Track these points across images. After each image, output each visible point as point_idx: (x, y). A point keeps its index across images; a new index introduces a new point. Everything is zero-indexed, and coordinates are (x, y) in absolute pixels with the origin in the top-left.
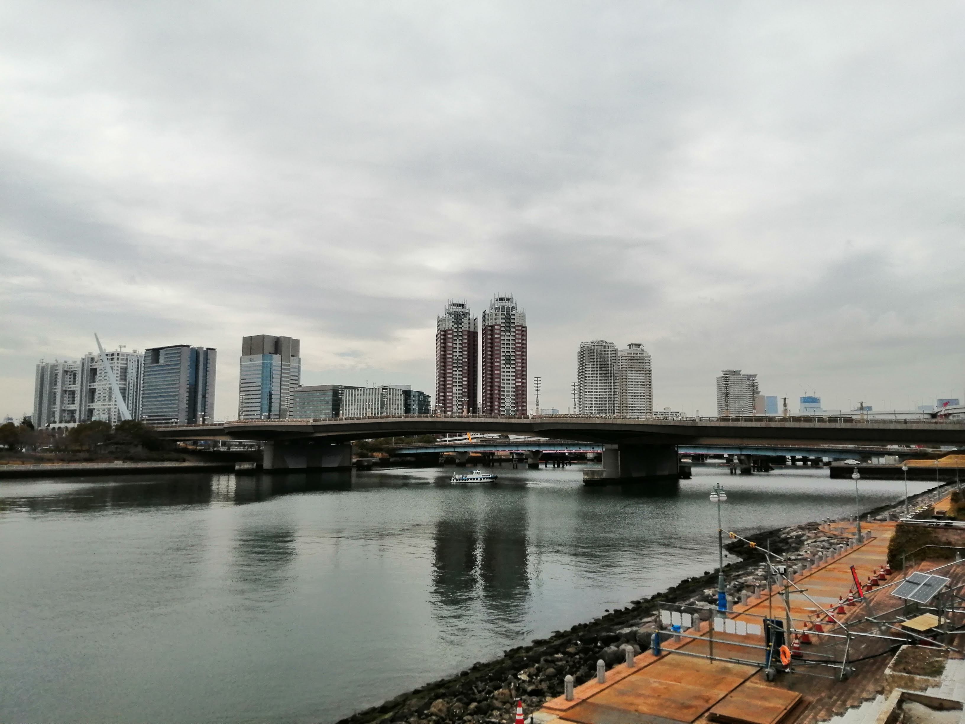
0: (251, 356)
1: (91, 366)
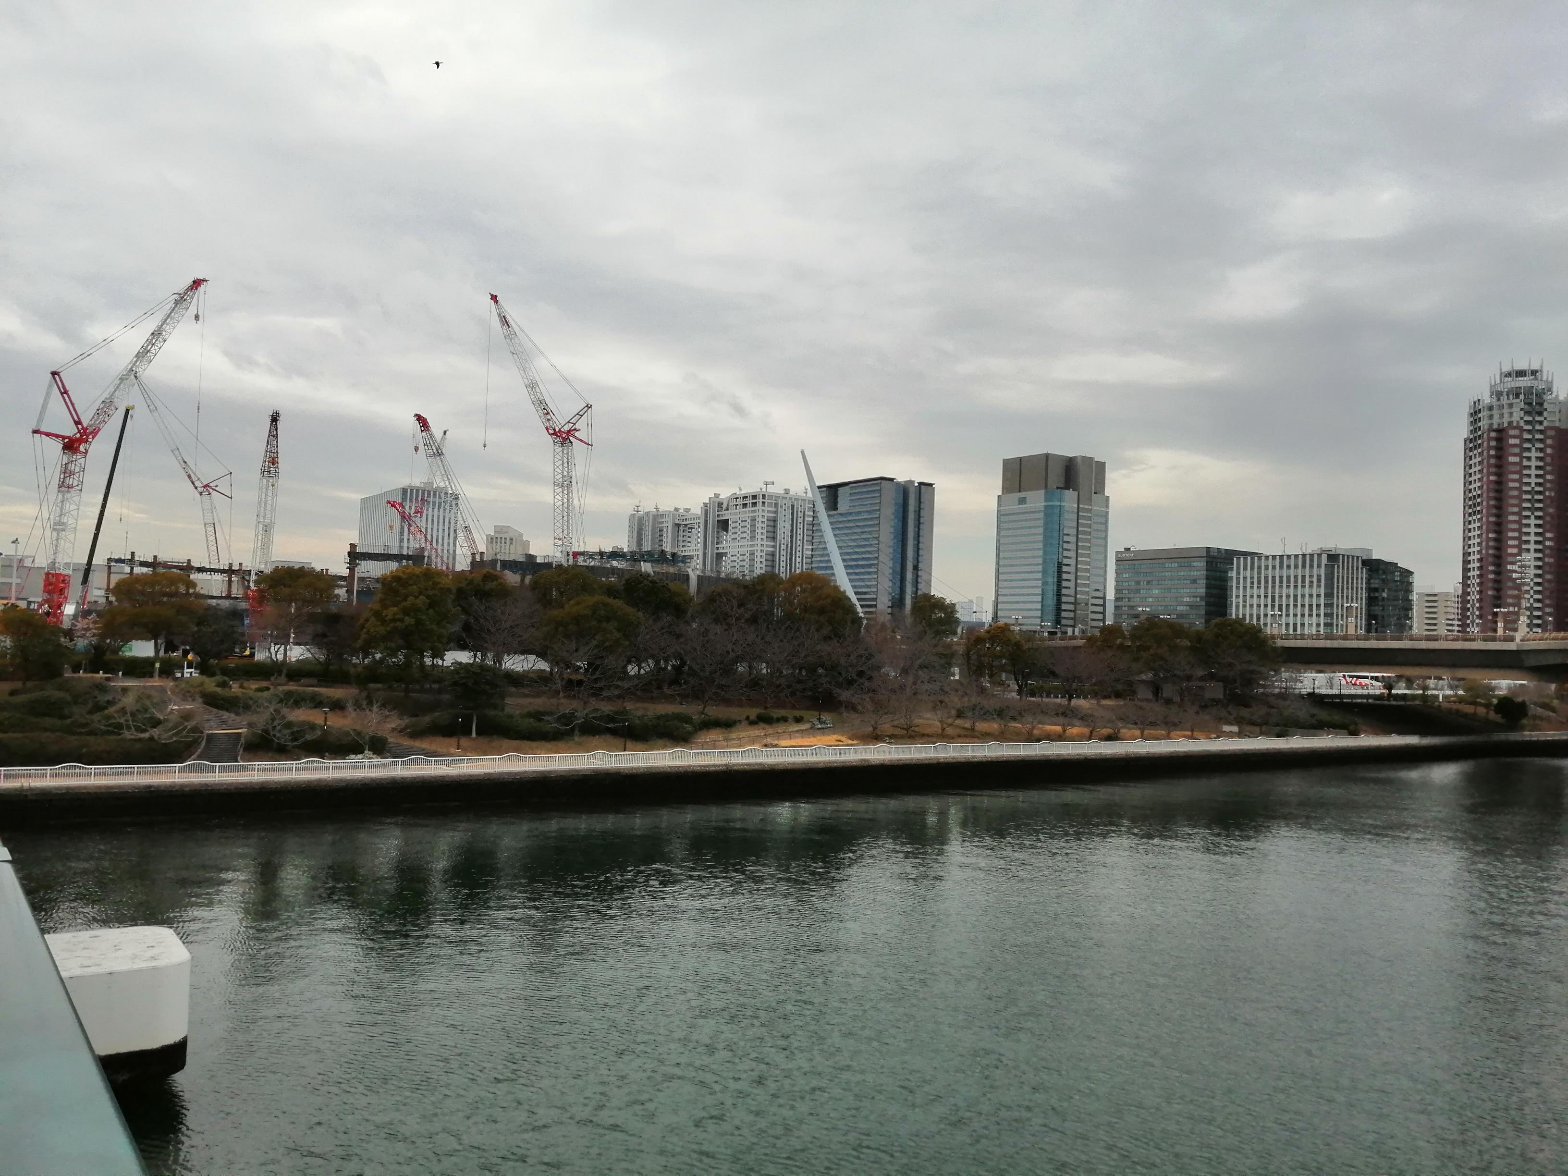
0: (1022, 495)
1: (718, 516)
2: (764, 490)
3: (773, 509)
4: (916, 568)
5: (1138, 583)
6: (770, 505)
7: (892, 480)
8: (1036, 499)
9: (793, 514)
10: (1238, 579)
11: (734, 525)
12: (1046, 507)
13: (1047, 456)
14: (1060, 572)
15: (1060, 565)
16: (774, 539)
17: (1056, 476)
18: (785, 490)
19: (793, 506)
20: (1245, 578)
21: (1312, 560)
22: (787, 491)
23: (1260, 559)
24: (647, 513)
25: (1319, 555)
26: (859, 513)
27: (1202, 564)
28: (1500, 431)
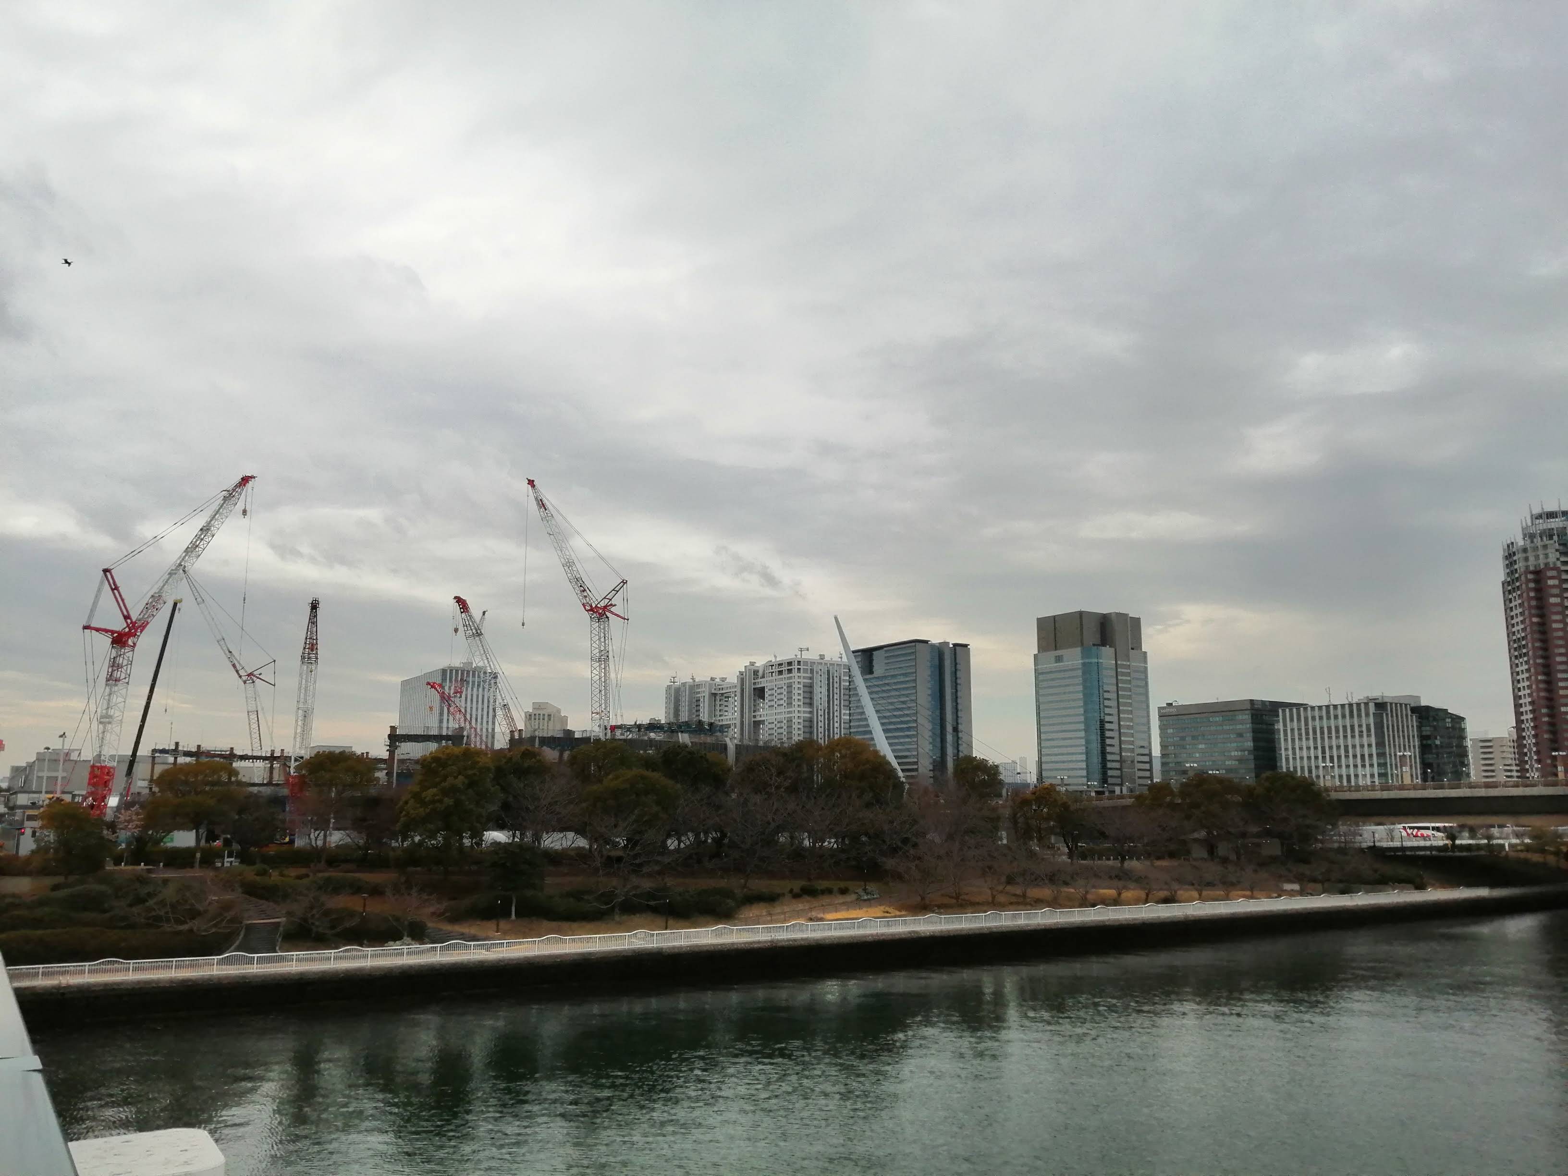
0: (1059, 653)
1: (755, 684)
2: (799, 656)
3: (809, 675)
4: (956, 730)
5: (1183, 739)
6: (805, 671)
7: (926, 642)
8: (1073, 657)
9: (828, 679)
10: (1285, 731)
11: (770, 693)
12: (1084, 664)
13: (1081, 614)
14: (1102, 729)
15: (1102, 722)
16: (811, 705)
17: (1091, 634)
18: (820, 655)
19: (828, 672)
20: (1292, 730)
21: (1359, 710)
22: (822, 657)
23: (1305, 709)
24: (684, 684)
25: (1366, 704)
26: (893, 676)
27: (1246, 717)
28: (1537, 572)
